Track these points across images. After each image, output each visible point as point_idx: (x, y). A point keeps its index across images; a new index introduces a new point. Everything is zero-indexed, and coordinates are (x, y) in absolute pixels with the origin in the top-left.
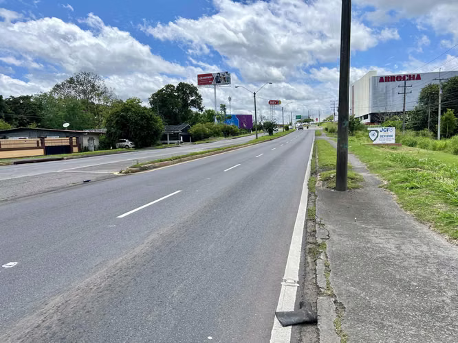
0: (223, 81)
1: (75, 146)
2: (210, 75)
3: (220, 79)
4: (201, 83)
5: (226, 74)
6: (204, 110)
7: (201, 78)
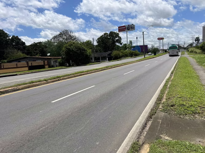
0: (131, 29)
1: (46, 65)
2: (124, 26)
3: (130, 28)
4: (120, 30)
5: (132, 26)
6: (123, 44)
7: (120, 28)
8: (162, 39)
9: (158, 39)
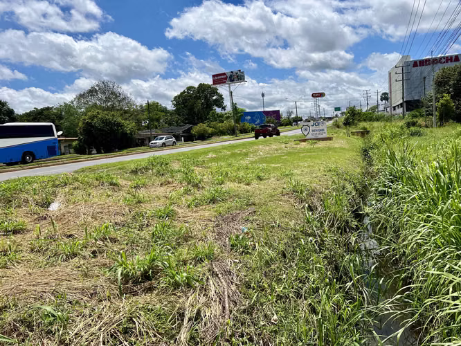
2: (224, 74)
5: (239, 73)
6: (227, 109)
7: (216, 78)
8: (321, 95)
9: (313, 96)
